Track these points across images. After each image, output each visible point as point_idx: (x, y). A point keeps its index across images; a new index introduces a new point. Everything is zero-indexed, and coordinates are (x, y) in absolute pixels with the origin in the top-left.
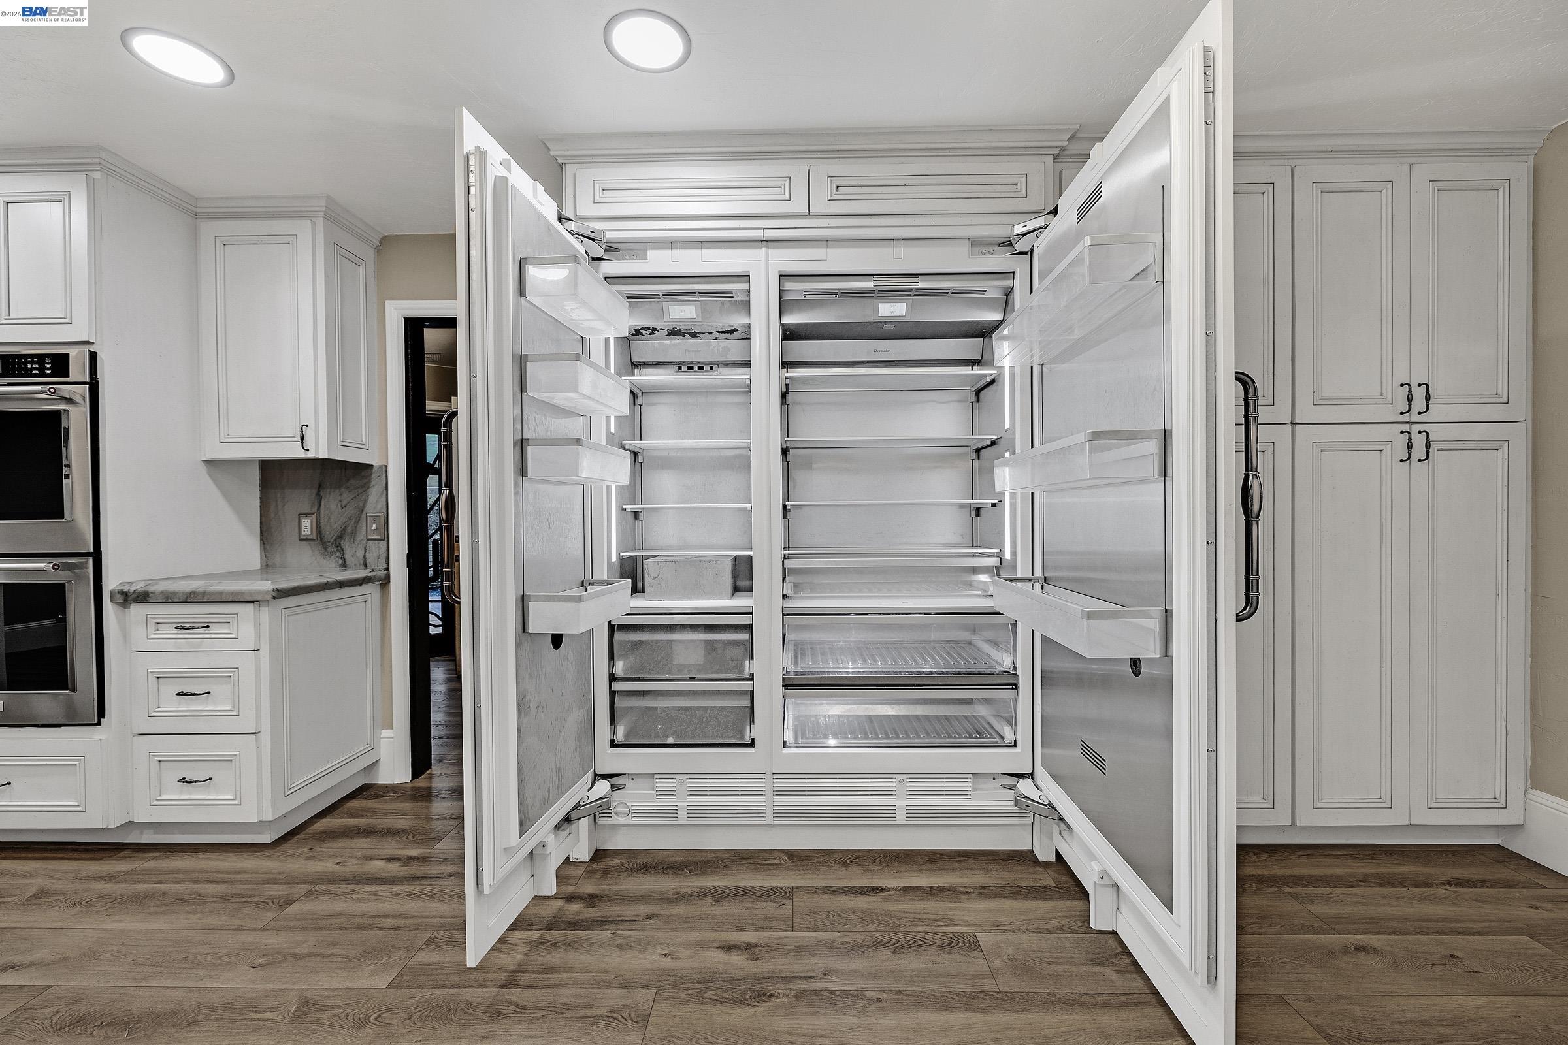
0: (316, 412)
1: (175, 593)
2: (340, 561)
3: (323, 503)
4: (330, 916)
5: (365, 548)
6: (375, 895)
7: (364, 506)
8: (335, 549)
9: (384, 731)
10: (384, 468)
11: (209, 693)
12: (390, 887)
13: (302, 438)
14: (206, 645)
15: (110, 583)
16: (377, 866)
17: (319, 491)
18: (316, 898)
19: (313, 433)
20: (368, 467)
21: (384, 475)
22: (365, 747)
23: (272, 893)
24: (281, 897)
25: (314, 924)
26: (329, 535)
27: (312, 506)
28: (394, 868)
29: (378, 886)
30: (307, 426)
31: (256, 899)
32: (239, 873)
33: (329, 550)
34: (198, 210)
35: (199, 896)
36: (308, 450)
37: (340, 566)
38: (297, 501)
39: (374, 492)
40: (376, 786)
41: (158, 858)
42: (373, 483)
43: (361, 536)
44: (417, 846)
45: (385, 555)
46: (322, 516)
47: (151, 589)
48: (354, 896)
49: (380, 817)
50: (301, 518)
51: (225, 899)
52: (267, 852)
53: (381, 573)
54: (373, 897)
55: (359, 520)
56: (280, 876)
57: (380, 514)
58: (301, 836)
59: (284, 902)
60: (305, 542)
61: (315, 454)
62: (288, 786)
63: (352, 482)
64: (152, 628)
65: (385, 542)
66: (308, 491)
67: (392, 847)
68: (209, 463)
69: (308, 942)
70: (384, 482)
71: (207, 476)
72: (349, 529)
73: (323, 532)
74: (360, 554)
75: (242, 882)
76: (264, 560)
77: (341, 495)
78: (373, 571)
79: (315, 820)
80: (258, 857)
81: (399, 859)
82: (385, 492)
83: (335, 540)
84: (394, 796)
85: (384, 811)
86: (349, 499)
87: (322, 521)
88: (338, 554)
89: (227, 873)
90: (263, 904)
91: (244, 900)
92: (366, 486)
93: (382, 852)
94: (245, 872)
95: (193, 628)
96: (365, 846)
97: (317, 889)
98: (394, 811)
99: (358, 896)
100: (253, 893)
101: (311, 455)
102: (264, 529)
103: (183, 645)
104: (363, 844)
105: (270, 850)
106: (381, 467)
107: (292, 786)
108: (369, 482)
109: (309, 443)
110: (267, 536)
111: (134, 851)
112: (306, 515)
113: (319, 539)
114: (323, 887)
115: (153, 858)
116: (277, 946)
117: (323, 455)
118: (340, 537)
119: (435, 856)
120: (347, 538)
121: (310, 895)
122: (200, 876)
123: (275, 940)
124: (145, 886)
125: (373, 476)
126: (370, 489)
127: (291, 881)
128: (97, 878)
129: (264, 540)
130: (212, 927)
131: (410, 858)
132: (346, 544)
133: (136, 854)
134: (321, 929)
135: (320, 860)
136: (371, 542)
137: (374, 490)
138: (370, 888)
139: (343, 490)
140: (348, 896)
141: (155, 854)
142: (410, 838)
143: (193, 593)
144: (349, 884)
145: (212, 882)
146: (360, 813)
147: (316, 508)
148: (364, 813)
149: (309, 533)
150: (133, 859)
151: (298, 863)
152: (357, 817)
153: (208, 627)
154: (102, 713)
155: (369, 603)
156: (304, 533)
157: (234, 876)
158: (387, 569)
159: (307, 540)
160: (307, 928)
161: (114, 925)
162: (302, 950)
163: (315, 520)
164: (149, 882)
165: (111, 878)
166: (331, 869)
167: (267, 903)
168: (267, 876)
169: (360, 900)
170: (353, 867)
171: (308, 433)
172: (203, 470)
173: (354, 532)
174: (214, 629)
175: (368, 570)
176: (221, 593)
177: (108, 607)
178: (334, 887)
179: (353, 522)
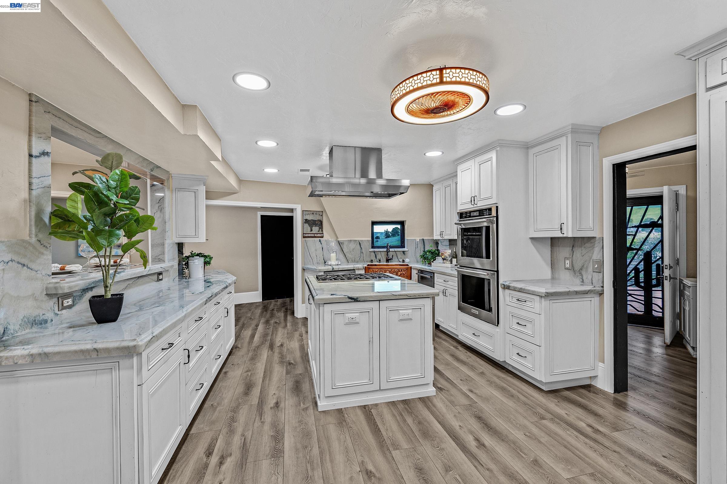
0: (567, 218)
1: (516, 288)
2: (581, 280)
3: (574, 254)
4: (556, 434)
5: (592, 276)
6: (576, 437)
7: (592, 256)
8: (579, 274)
9: (600, 363)
10: (602, 239)
11: (526, 325)
12: (584, 438)
13: (561, 229)
14: (525, 308)
15: (501, 282)
16: (582, 425)
17: (573, 249)
18: (553, 423)
19: (566, 227)
20: (594, 238)
21: (601, 242)
22: (589, 367)
23: (539, 411)
24: (541, 414)
25: (550, 433)
26: (577, 268)
27: (570, 255)
28: (589, 430)
29: (579, 434)
30: (563, 223)
31: (534, 410)
32: (532, 397)
33: (576, 274)
34: (528, 146)
35: (518, 398)
36: (564, 234)
37: (581, 282)
38: (564, 252)
39: (597, 250)
40: (596, 387)
41: (511, 377)
42: (596, 246)
43: (590, 269)
44: (604, 427)
45: (601, 280)
46: (574, 259)
47: (510, 285)
48: (568, 432)
49: (592, 403)
50: (566, 260)
51: (525, 404)
52: (543, 394)
53: (599, 288)
54: (575, 437)
55: (590, 262)
56: (544, 406)
57: (599, 260)
58: (557, 394)
59: (542, 417)
60: (567, 270)
61: (567, 235)
62: (551, 372)
63: (587, 245)
64: (511, 298)
65: (601, 274)
66: (568, 248)
67: (591, 420)
68: (532, 239)
69: (545, 439)
70: (602, 245)
71: (531, 243)
72: (585, 266)
73: (574, 266)
74: (590, 277)
75: (532, 401)
76: (552, 275)
77: (582, 250)
78: (595, 287)
79: (564, 390)
80: (540, 394)
81: (593, 428)
82: (602, 250)
83: (579, 270)
84: (602, 396)
85: (595, 401)
86: (585, 252)
87: (574, 261)
88: (580, 277)
89: (528, 394)
90: (535, 413)
91: (530, 408)
92: (593, 247)
93: (586, 420)
94: (533, 397)
95: (521, 301)
96: (580, 413)
97: (555, 420)
98: (600, 404)
99: (569, 433)
100: (534, 407)
101: (565, 236)
102: (552, 263)
103: (518, 306)
104: (579, 412)
105: (544, 394)
106: (600, 238)
107: (553, 372)
108: (594, 245)
109: (564, 231)
110: (553, 266)
111: (507, 371)
112: (568, 259)
113: (572, 269)
114: (557, 420)
115: (510, 377)
116: (534, 432)
117: (570, 235)
118: (581, 269)
119: (611, 437)
120: (584, 270)
121: (552, 420)
122: (521, 391)
123: (535, 430)
124: (505, 385)
125: (596, 242)
126: (595, 249)
127: (547, 410)
128: (495, 375)
129: (552, 268)
130: (518, 411)
131: (598, 430)
132: (583, 273)
133: (507, 373)
134: (551, 436)
135: (560, 408)
136: (595, 273)
137: (597, 248)
138: (575, 433)
139: (583, 248)
140: (565, 430)
141: (511, 376)
142: (602, 421)
143: (521, 288)
144: (568, 425)
145: (523, 395)
146: (584, 396)
147: (571, 256)
148: (585, 398)
149: (568, 266)
150: (505, 374)
151: (552, 404)
152: (582, 398)
153: (526, 301)
154: (498, 323)
155: (593, 302)
156: (566, 266)
157: (530, 397)
158: (603, 287)
159: (567, 269)
160: (546, 433)
161: (495, 393)
162: (542, 440)
163: (571, 261)
164: (507, 385)
165: (499, 377)
166: (563, 415)
167: (536, 414)
168: (540, 403)
169: (570, 435)
170: (572, 419)
171: (564, 227)
172: (530, 241)
173: (587, 268)
174: (528, 303)
175: (592, 286)
176: (529, 290)
177: (500, 289)
178: (561, 423)
179: (587, 263)
